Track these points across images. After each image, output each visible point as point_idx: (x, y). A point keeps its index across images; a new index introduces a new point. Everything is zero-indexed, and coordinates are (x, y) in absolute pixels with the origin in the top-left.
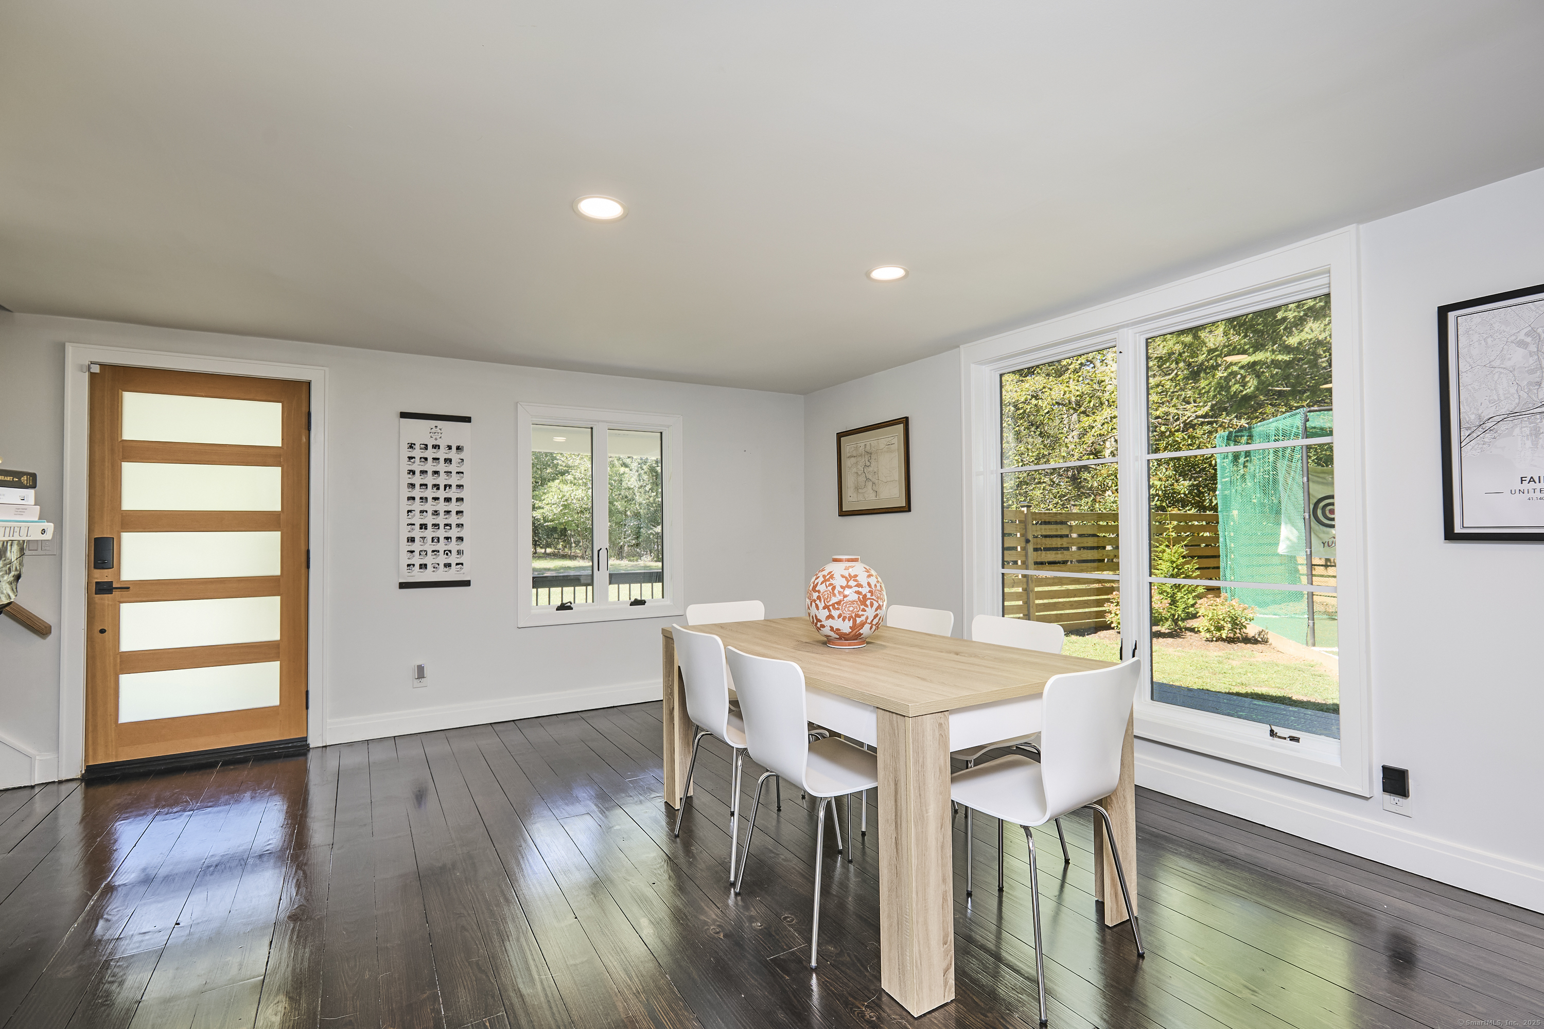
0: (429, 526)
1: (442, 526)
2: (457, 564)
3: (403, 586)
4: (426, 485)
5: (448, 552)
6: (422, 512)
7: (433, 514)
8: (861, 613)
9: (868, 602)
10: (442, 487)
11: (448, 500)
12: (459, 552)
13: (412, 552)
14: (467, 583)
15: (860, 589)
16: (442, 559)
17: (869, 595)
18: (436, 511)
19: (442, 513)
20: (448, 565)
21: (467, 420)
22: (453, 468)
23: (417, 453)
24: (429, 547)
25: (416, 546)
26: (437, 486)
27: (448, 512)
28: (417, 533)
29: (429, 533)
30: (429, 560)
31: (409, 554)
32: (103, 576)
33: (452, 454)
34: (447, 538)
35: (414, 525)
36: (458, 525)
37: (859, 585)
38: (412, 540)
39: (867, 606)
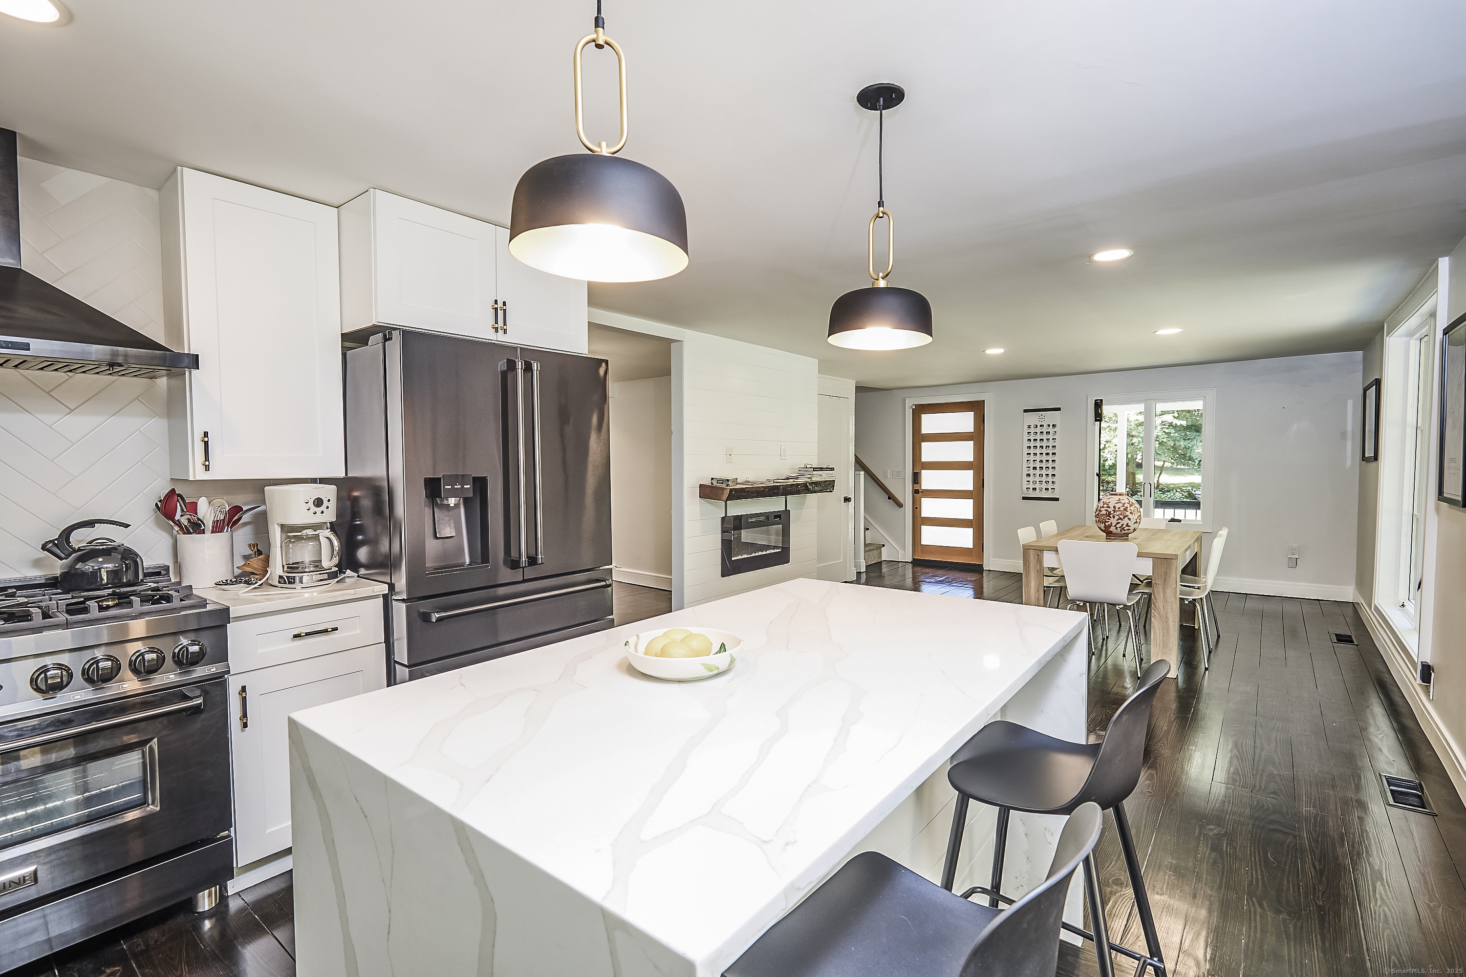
0: (1038, 468)
1: (1044, 468)
2: (1052, 489)
3: (1024, 498)
4: (1036, 447)
5: (1047, 482)
6: (1034, 461)
7: (1040, 462)
8: (1107, 520)
9: (1111, 516)
10: (1044, 447)
11: (1047, 454)
12: (1053, 482)
13: (1029, 481)
14: (1057, 499)
15: (1108, 509)
16: (1044, 486)
17: (1112, 512)
18: (1041, 460)
19: (1044, 461)
20: (1047, 489)
21: (1059, 409)
22: (1050, 437)
23: (1032, 430)
24: (1038, 479)
25: (1031, 479)
26: (1042, 447)
27: (1047, 461)
28: (1032, 472)
29: (1038, 472)
30: (1037, 486)
31: (1027, 482)
32: (917, 487)
33: (1051, 429)
34: (1047, 475)
35: (1030, 467)
36: (1053, 468)
37: (1109, 507)
38: (1029, 475)
39: (1111, 518)
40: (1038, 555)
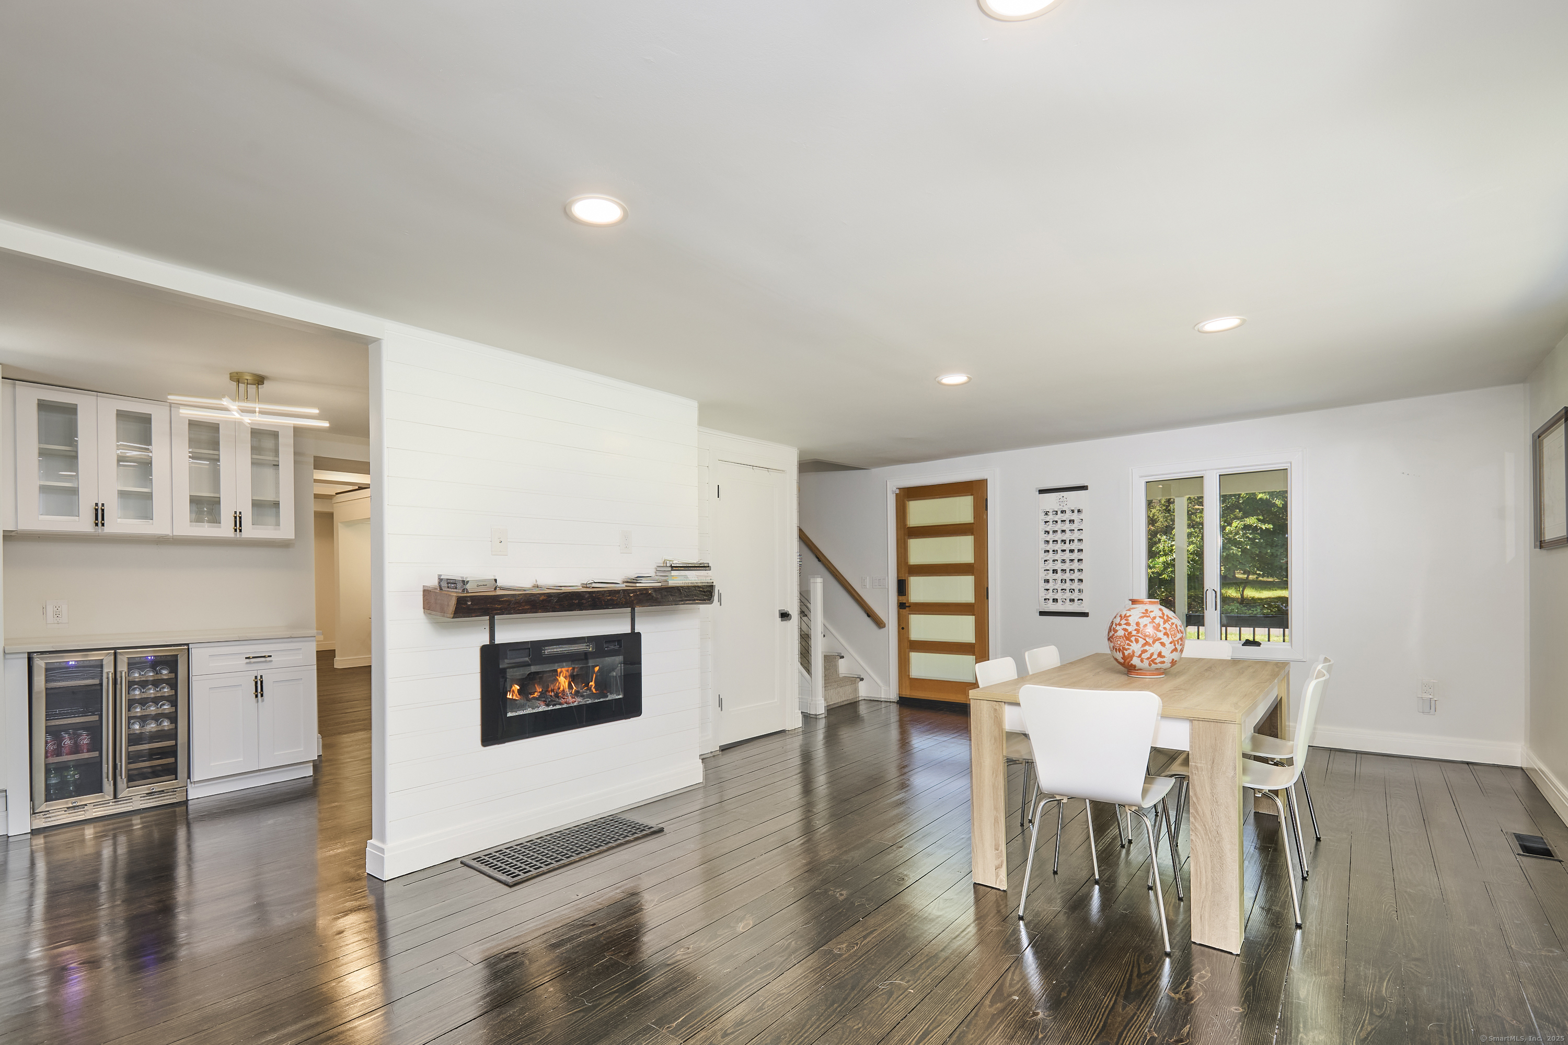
0: (1059, 571)
1: (1068, 571)
2: (1079, 600)
3: (1042, 613)
4: (1057, 541)
5: (1072, 590)
6: (1054, 561)
7: (1062, 562)
8: (1127, 647)
9: (1133, 639)
10: (1068, 542)
11: (1072, 551)
12: (1080, 590)
13: (1047, 590)
14: (1085, 615)
15: (1127, 627)
16: (1068, 595)
17: (1134, 633)
18: (1063, 560)
19: (1068, 561)
20: (1072, 600)
21: (1084, 488)
22: (1074, 526)
23: (1051, 517)
24: (1059, 586)
25: (1050, 586)
26: (1064, 541)
27: (1072, 560)
28: (1050, 576)
29: (1059, 576)
30: (1059, 596)
31: (1046, 591)
32: (903, 599)
33: (1075, 516)
34: (1071, 580)
35: (1049, 570)
36: (1079, 570)
37: (1128, 624)
38: (1047, 581)
39: (1132, 642)
40: (995, 710)
